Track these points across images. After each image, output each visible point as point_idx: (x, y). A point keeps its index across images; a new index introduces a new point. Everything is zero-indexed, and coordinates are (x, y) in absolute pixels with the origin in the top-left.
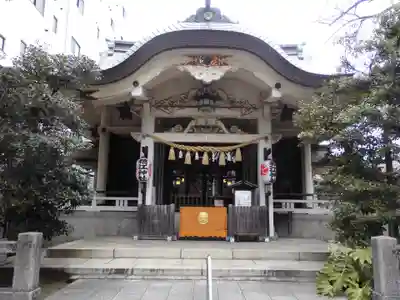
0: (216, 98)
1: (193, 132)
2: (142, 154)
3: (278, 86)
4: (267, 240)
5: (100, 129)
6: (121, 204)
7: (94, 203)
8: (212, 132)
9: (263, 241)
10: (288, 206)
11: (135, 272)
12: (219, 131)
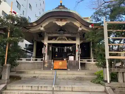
0: (64, 31)
1: (58, 40)
2: (44, 46)
3: (81, 27)
4: (78, 70)
5: (34, 40)
6: (39, 60)
7: (32, 60)
8: (63, 40)
9: (77, 70)
10: (85, 61)
11: (39, 77)
12: (65, 40)
